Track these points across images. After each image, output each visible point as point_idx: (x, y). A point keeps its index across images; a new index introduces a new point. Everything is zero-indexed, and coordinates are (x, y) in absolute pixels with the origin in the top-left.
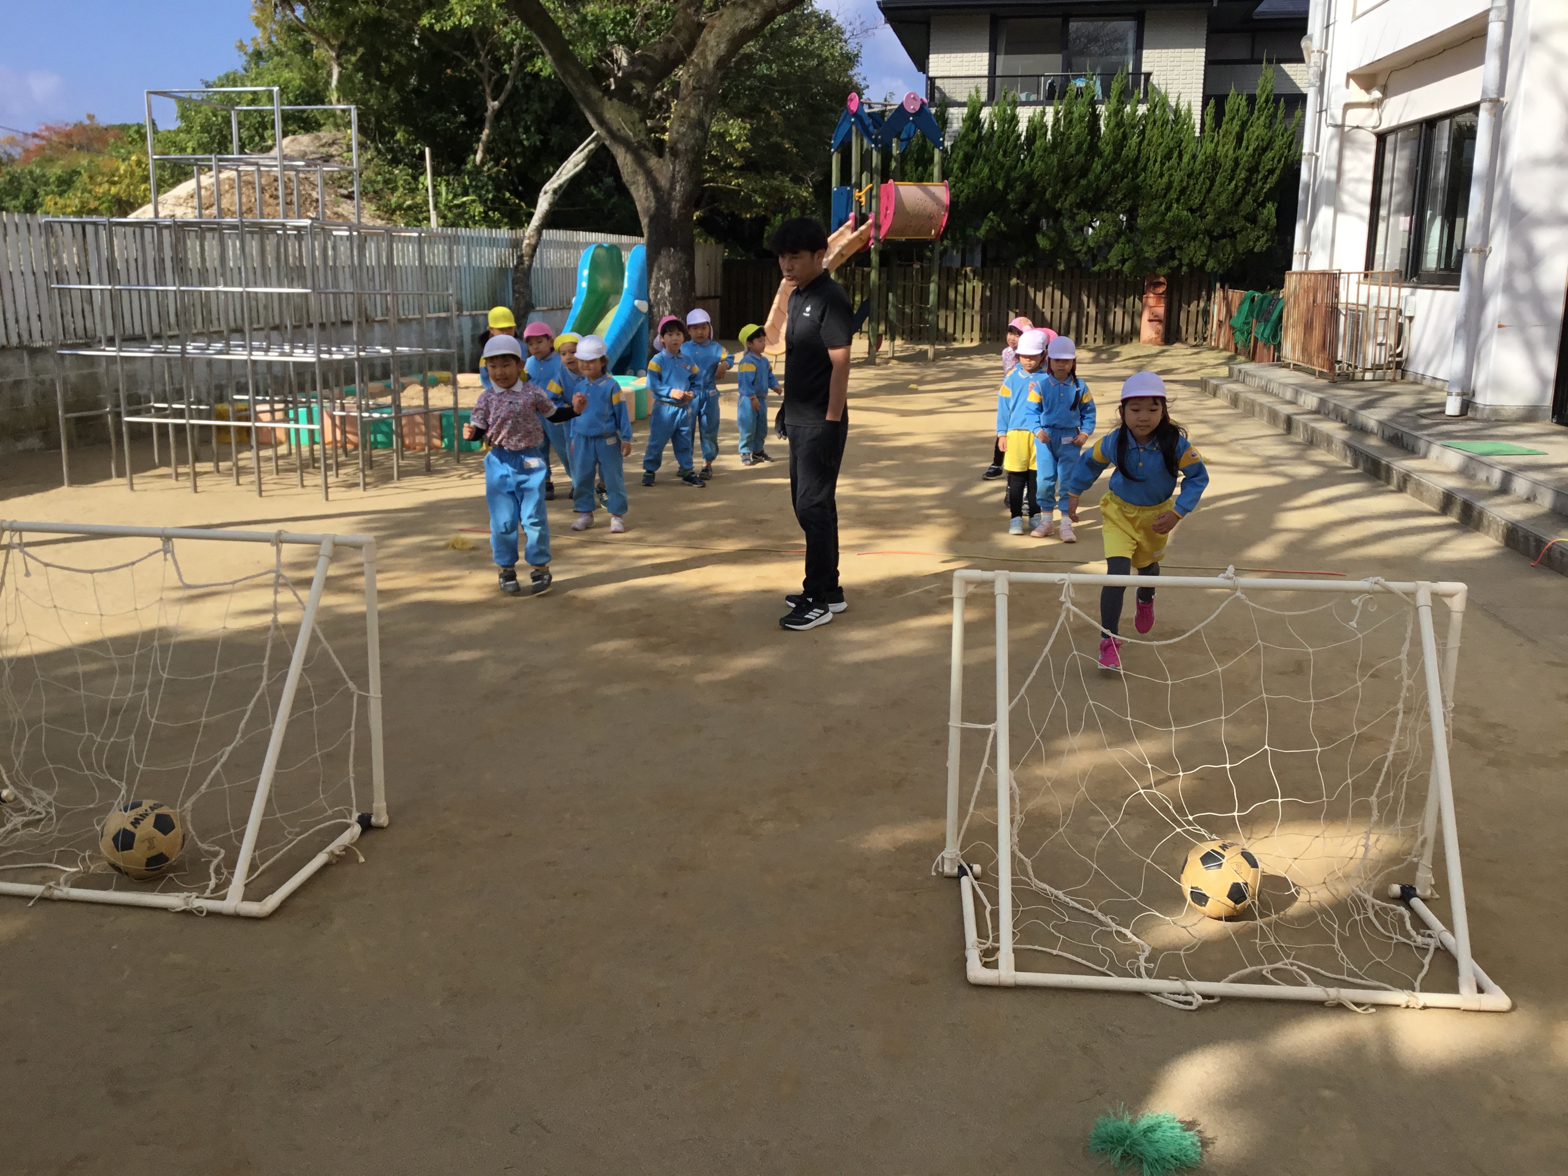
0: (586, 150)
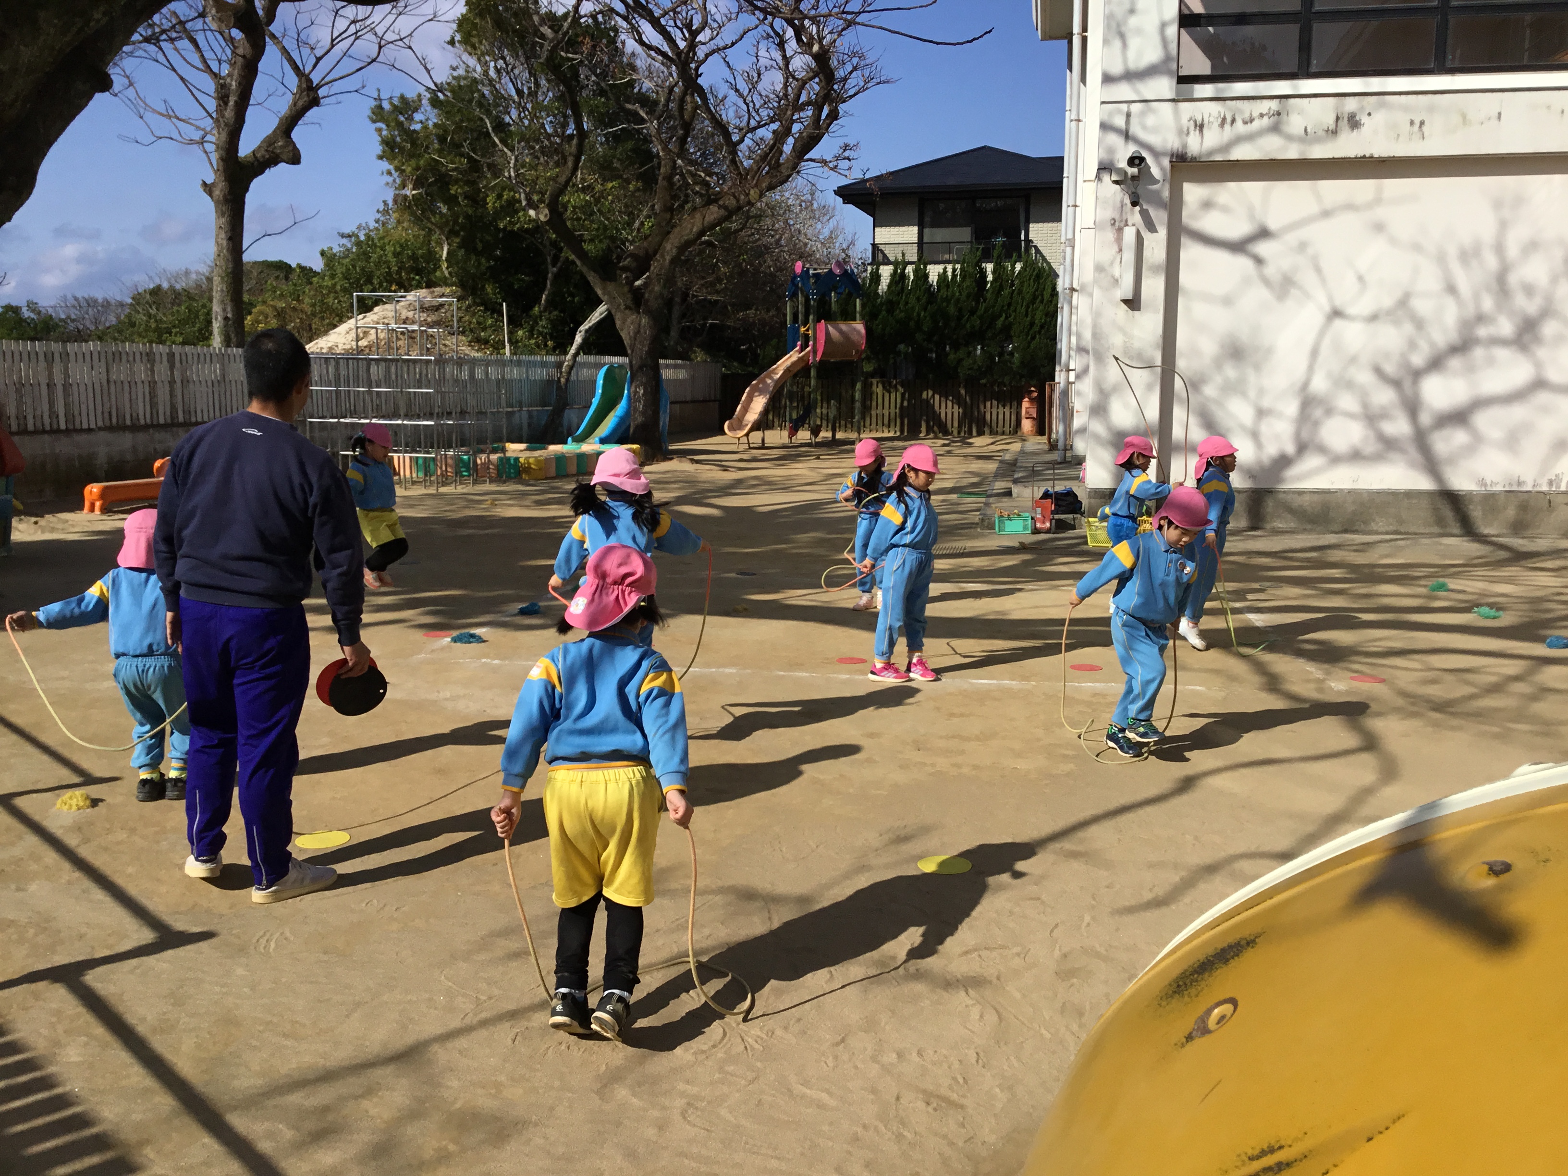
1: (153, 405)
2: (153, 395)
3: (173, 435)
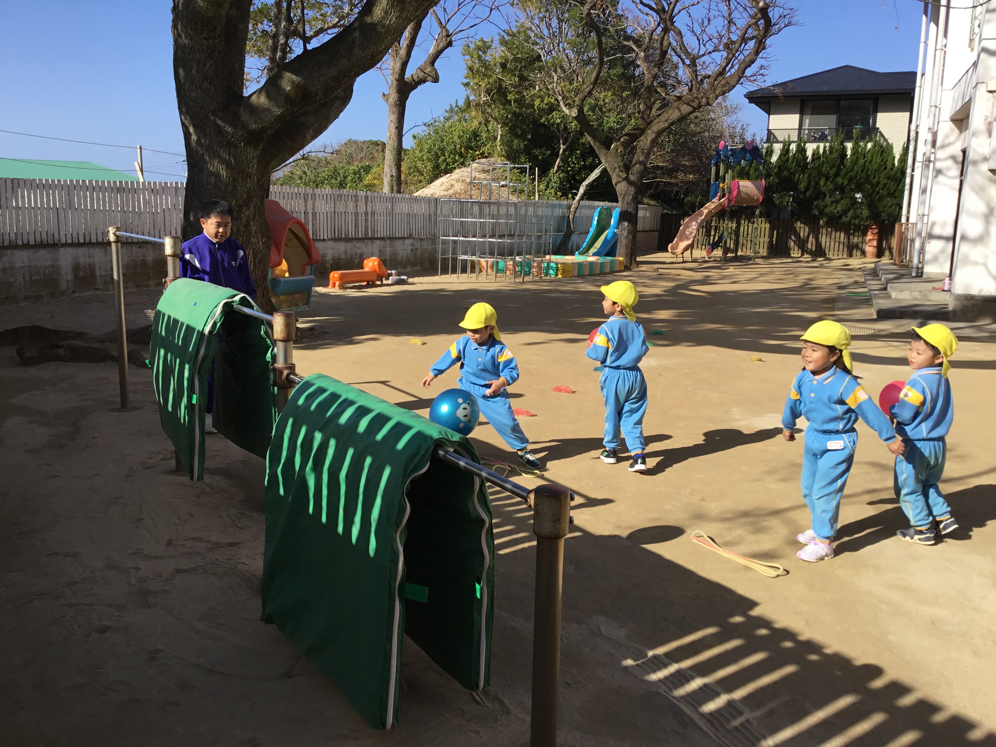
0: (599, 170)
1: (356, 226)
2: (356, 221)
3: (365, 245)
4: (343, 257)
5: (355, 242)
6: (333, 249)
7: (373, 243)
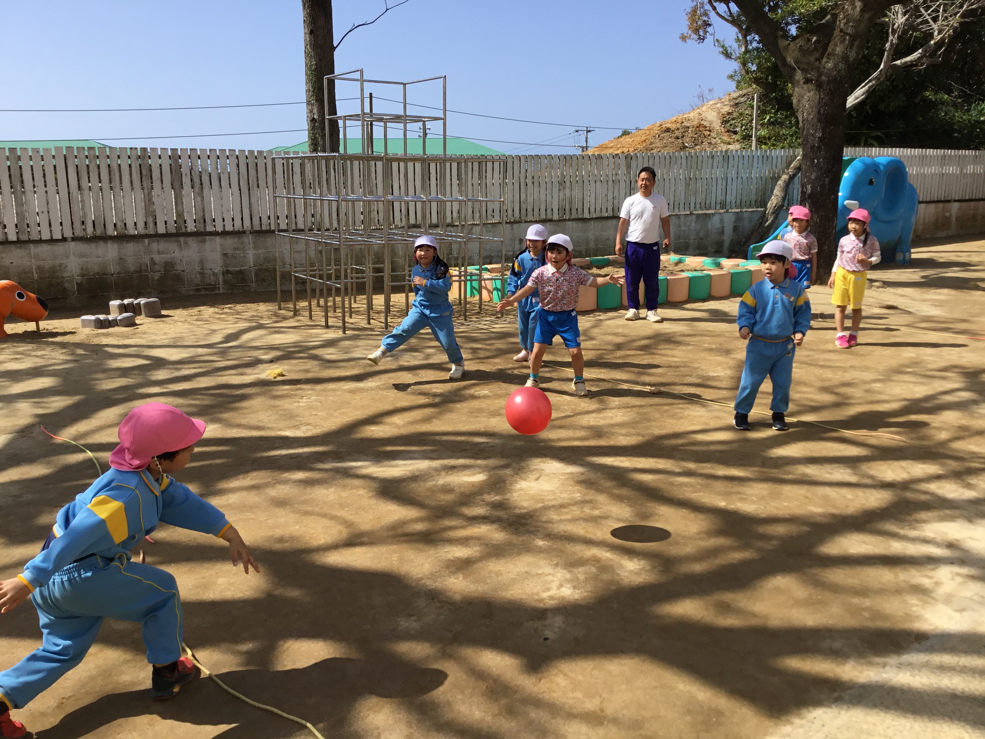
0: (867, 87)
3: (180, 246)
4: (113, 269)
5: (146, 241)
6: (82, 256)
7: (204, 241)
